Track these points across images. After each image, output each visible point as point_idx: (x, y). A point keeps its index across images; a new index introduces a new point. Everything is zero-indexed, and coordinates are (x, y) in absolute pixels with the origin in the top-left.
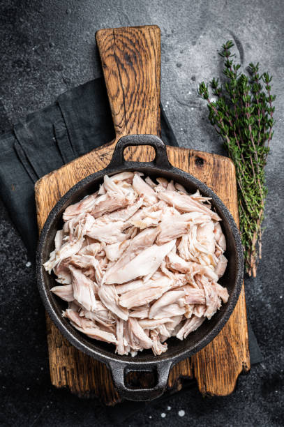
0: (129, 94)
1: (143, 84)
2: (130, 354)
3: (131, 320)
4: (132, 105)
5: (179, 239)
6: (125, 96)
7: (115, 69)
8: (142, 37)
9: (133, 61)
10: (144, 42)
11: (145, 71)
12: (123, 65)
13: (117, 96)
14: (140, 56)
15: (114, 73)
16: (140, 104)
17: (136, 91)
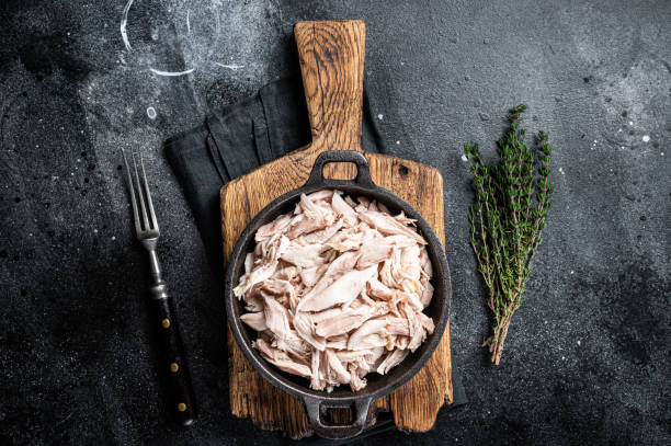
0: (328, 94)
2: (325, 390)
3: (328, 351)
4: (331, 107)
5: (381, 265)
6: (323, 96)
7: (315, 66)
8: (345, 32)
9: (334, 57)
10: (346, 37)
11: (346, 70)
12: (322, 62)
13: (315, 95)
14: (342, 53)
15: (313, 70)
17: (335, 91)
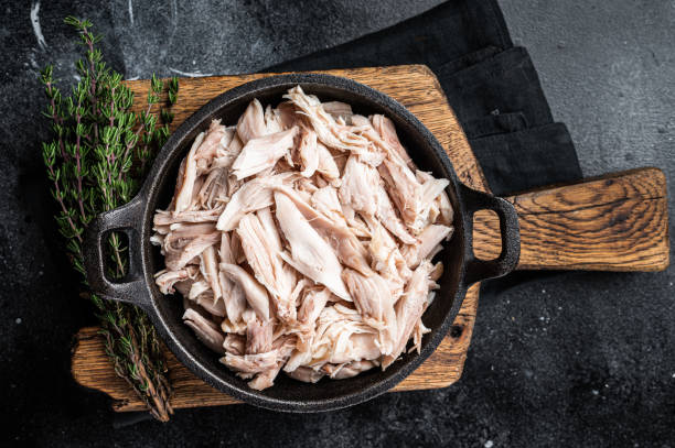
0: (565, 220)
1: (580, 242)
2: (153, 233)
4: (547, 225)
5: (351, 306)
6: (561, 213)
7: (605, 199)
8: (652, 242)
9: (616, 228)
10: (645, 245)
11: (599, 246)
12: (610, 211)
13: (563, 201)
14: (623, 239)
15: (598, 197)
16: (549, 238)
17: (569, 231)
